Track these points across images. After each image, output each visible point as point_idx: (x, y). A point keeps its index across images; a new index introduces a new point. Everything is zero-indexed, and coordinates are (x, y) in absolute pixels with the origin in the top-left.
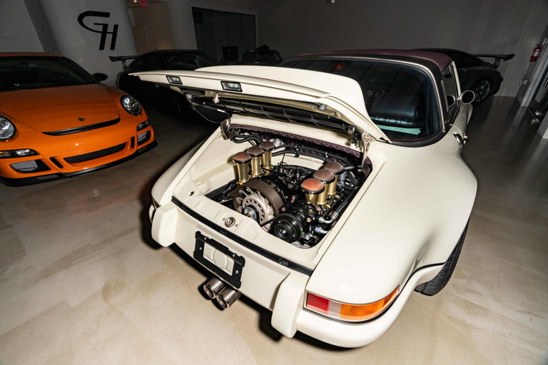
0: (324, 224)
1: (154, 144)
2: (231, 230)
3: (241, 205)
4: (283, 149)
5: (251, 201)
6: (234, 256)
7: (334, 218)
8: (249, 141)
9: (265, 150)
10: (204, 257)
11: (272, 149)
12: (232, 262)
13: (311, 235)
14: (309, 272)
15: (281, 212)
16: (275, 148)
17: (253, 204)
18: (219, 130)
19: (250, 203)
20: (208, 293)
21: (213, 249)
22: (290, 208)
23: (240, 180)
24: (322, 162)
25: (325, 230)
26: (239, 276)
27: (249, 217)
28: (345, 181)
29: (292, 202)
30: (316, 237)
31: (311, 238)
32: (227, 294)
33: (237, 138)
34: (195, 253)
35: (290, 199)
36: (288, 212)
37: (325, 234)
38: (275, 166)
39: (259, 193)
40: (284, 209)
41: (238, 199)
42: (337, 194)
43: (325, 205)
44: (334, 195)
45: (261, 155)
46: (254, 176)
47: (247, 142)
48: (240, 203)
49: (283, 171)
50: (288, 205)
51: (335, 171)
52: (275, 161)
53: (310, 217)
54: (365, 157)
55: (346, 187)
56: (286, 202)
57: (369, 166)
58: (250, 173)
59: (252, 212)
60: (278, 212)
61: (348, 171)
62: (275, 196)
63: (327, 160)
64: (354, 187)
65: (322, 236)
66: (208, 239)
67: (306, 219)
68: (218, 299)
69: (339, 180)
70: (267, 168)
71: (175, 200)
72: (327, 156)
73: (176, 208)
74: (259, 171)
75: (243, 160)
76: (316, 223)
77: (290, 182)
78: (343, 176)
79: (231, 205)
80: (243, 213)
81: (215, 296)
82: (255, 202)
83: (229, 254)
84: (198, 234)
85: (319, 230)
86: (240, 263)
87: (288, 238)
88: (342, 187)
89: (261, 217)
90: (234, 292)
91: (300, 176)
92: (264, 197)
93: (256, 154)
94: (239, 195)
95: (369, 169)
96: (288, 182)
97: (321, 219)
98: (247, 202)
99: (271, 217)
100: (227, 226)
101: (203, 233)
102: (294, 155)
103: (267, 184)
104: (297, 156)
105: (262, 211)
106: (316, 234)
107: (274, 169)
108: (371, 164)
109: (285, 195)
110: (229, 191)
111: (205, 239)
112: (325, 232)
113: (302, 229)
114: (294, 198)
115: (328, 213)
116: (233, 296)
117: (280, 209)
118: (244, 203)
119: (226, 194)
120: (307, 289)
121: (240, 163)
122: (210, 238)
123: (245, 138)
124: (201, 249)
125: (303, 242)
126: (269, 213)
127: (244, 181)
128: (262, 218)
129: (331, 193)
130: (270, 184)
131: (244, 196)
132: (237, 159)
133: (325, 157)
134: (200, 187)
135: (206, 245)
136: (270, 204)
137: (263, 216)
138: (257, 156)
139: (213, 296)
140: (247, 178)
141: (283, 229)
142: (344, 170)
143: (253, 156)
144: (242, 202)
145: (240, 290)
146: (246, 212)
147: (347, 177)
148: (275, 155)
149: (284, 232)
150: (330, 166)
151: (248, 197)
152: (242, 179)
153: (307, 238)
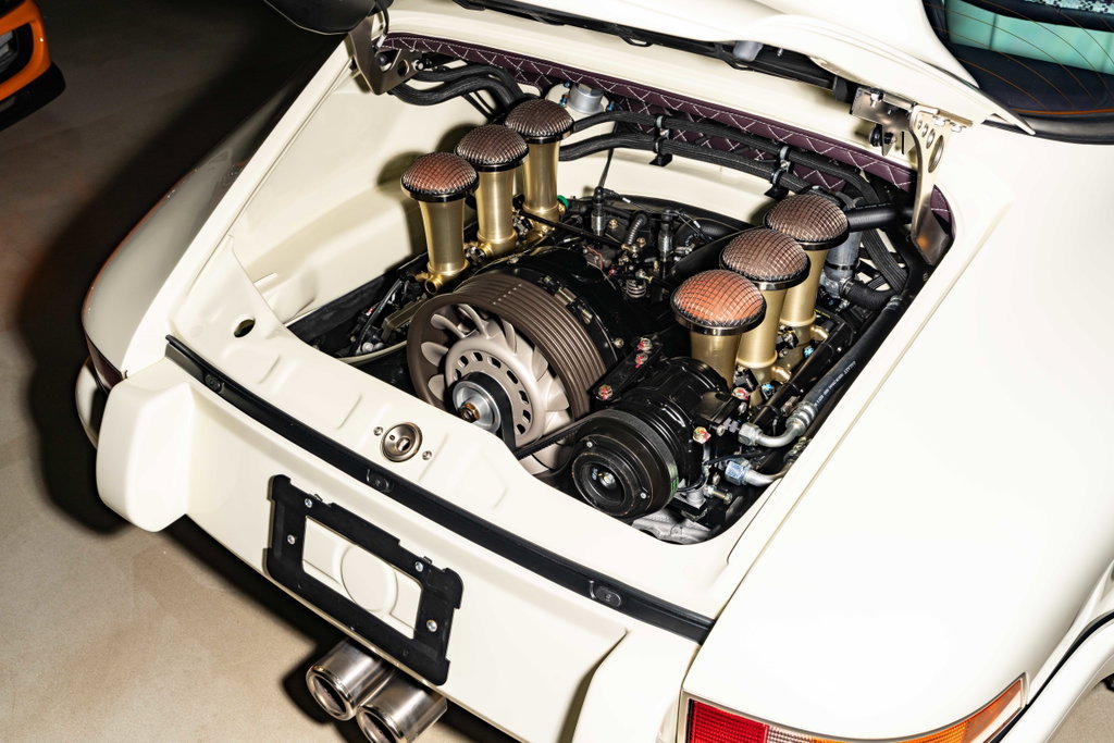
0: (759, 446)
1: (51, 84)
2: (406, 470)
3: (442, 369)
4: (605, 128)
5: (479, 357)
6: (420, 567)
7: (797, 425)
8: (465, 94)
9: (532, 141)
10: (307, 569)
11: (559, 136)
12: (412, 590)
13: (710, 491)
14: (696, 628)
15: (596, 404)
16: (574, 127)
17: (487, 368)
18: (340, 57)
19: (474, 366)
20: (324, 699)
21: (339, 543)
22: (630, 387)
23: (430, 267)
24: (767, 185)
25: (763, 471)
26: (441, 641)
27: (472, 419)
28: (856, 268)
29: (641, 361)
30: (727, 498)
31: (710, 501)
32: (396, 704)
33: (413, 84)
34: (269, 555)
35: (631, 350)
36: (620, 407)
37: (765, 487)
38: (573, 202)
39: (510, 327)
40: (606, 393)
41: (429, 349)
42: (818, 323)
43: (767, 370)
44: (806, 329)
45: (515, 163)
46: (487, 249)
47: (460, 100)
48: (435, 362)
49: (606, 226)
50: (623, 376)
51: (812, 235)
52: (574, 178)
53: (706, 425)
54: (925, 190)
55: (856, 294)
56: (615, 363)
57: (943, 223)
58: (471, 233)
59: (483, 403)
60: (583, 404)
61: (868, 229)
62: (571, 340)
63: (786, 180)
64: (887, 296)
65: (751, 493)
66: (317, 502)
67: (690, 432)
68: (363, 721)
69: (829, 266)
70: (542, 211)
71: (179, 351)
72: (786, 165)
73: (188, 384)
74: (508, 225)
75: (443, 189)
76: (728, 446)
77: (633, 275)
78: (844, 254)
79: (398, 371)
80: (447, 404)
81: (352, 713)
82: (496, 363)
83: (403, 560)
84: (280, 487)
85: (741, 471)
86: (441, 593)
87: (623, 505)
88: (844, 295)
89: (519, 419)
90: (419, 696)
91: (673, 246)
92: (532, 345)
93: (495, 161)
94: (432, 334)
95: (943, 237)
96: (624, 275)
97: (750, 433)
98: (464, 360)
99: (556, 420)
100: (390, 455)
101: (297, 482)
102: (652, 155)
103: (541, 294)
104: (663, 160)
105: (525, 396)
106: (726, 484)
107: (568, 213)
108: (950, 215)
109: (613, 336)
110: (388, 310)
111: (309, 504)
112: (760, 479)
113: (672, 470)
114: (646, 346)
115: (779, 403)
116: (419, 712)
117: (592, 392)
118: (454, 363)
119: (379, 321)
120: (688, 688)
121: (432, 199)
122: (327, 500)
123: (448, 84)
124: (292, 540)
125: (678, 513)
126: (548, 405)
127: (450, 271)
128: (525, 421)
129: (796, 318)
130: (551, 291)
131: (451, 339)
132: (420, 185)
133: (777, 165)
134: (273, 297)
135: (312, 527)
136: (554, 371)
137: (526, 414)
138: (503, 168)
139: (344, 709)
140: (460, 255)
141: (604, 470)
142: (850, 229)
143: (481, 167)
144: (444, 359)
145: (442, 688)
146: (460, 399)
147: (862, 253)
148: (571, 153)
149: (608, 480)
150: (794, 216)
151: (467, 344)
152: (439, 261)
153: (695, 500)
